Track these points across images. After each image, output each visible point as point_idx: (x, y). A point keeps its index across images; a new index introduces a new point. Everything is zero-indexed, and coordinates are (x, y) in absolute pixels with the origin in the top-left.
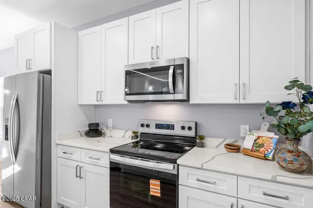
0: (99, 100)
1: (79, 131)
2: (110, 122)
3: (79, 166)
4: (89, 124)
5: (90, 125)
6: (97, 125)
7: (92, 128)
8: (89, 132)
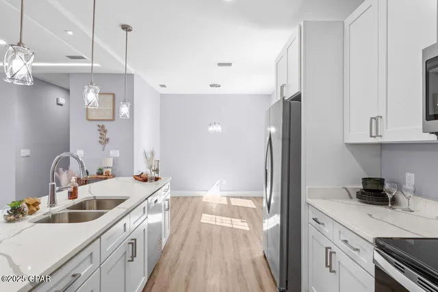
0: (374, 134)
1: (346, 189)
2: (410, 180)
3: (331, 248)
4: (363, 179)
5: (365, 180)
6: (381, 182)
7: (369, 187)
8: (363, 193)
